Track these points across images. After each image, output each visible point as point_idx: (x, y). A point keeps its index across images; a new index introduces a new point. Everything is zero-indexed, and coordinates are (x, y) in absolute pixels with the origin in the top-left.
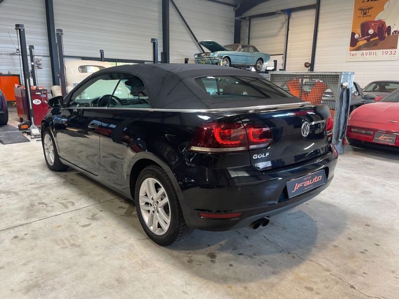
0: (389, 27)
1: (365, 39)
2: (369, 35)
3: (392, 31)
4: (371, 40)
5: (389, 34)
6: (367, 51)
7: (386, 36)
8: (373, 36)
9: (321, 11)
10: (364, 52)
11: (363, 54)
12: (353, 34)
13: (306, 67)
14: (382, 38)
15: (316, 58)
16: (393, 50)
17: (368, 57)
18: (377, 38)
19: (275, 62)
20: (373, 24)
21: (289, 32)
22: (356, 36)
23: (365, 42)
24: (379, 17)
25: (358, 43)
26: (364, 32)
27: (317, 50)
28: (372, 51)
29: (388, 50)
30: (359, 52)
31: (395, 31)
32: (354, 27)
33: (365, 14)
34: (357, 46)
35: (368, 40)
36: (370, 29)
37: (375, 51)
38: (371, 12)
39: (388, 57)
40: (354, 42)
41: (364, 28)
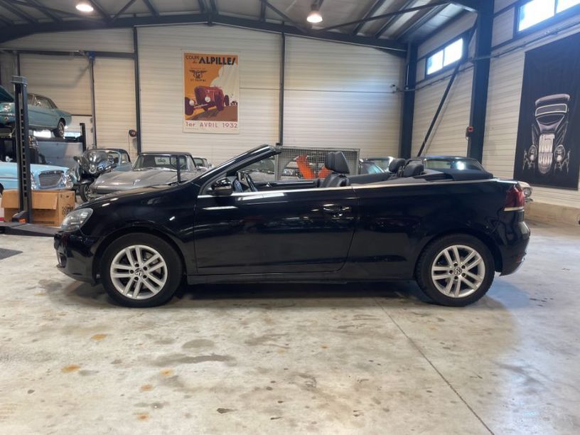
0: (227, 97)
1: (202, 107)
2: (206, 103)
3: (230, 102)
4: (209, 109)
5: (227, 104)
6: (206, 122)
7: (225, 106)
8: (211, 104)
9: (141, 64)
10: (203, 122)
11: (202, 125)
12: (187, 100)
13: (132, 135)
14: (220, 108)
15: (143, 124)
16: (234, 123)
17: (208, 129)
18: (215, 107)
19: (83, 125)
20: (209, 91)
21: (95, 84)
22: (191, 103)
23: (202, 110)
24: (215, 83)
25: (194, 112)
26: (200, 100)
27: (143, 114)
28: (212, 122)
29: (229, 122)
30: (197, 123)
31: (233, 102)
32: (187, 90)
33: (198, 77)
34: (194, 114)
35: (205, 108)
36: (205, 96)
37: (214, 122)
38: (204, 76)
39: (229, 130)
40: (189, 110)
41: (200, 93)
